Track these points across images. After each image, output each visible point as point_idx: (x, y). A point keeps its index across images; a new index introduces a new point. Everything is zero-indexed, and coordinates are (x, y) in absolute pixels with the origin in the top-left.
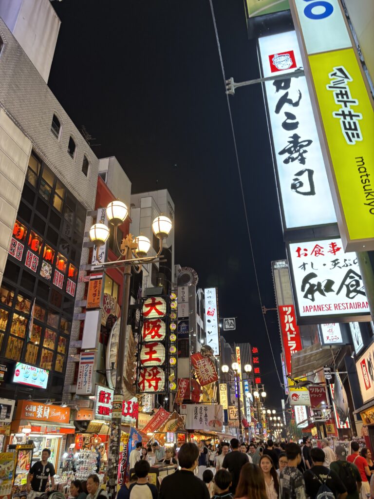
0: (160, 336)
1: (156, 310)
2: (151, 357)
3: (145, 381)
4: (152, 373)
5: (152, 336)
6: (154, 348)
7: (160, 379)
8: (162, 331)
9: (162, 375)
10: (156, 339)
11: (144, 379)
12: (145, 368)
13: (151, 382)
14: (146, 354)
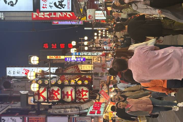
0: (58, 90)
1: (42, 92)
2: (70, 95)
3: (83, 98)
4: (79, 94)
5: (58, 95)
6: (65, 93)
7: (82, 89)
8: (56, 89)
9: (80, 89)
10: (60, 92)
11: (82, 98)
12: (76, 98)
13: (84, 94)
14: (68, 98)
